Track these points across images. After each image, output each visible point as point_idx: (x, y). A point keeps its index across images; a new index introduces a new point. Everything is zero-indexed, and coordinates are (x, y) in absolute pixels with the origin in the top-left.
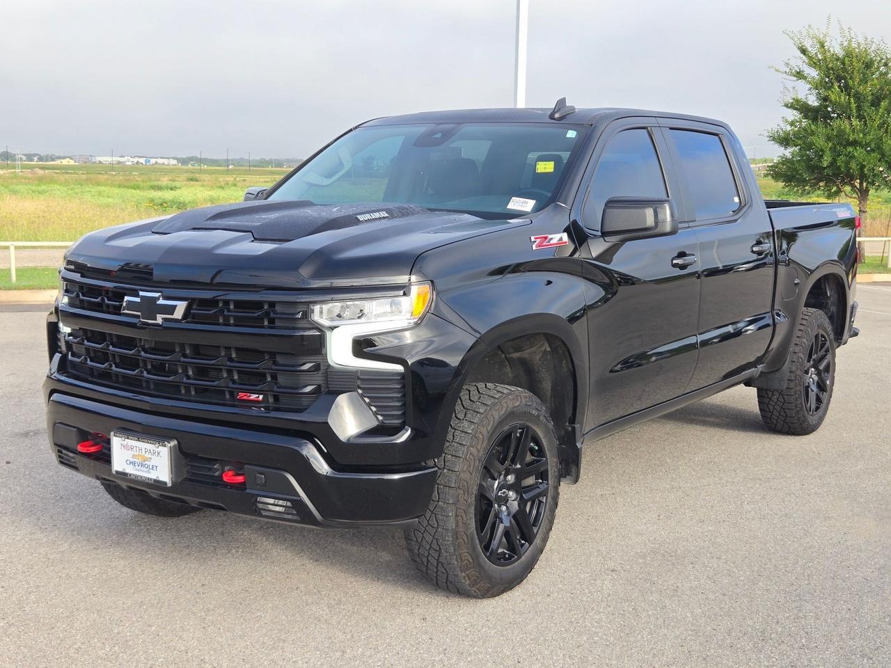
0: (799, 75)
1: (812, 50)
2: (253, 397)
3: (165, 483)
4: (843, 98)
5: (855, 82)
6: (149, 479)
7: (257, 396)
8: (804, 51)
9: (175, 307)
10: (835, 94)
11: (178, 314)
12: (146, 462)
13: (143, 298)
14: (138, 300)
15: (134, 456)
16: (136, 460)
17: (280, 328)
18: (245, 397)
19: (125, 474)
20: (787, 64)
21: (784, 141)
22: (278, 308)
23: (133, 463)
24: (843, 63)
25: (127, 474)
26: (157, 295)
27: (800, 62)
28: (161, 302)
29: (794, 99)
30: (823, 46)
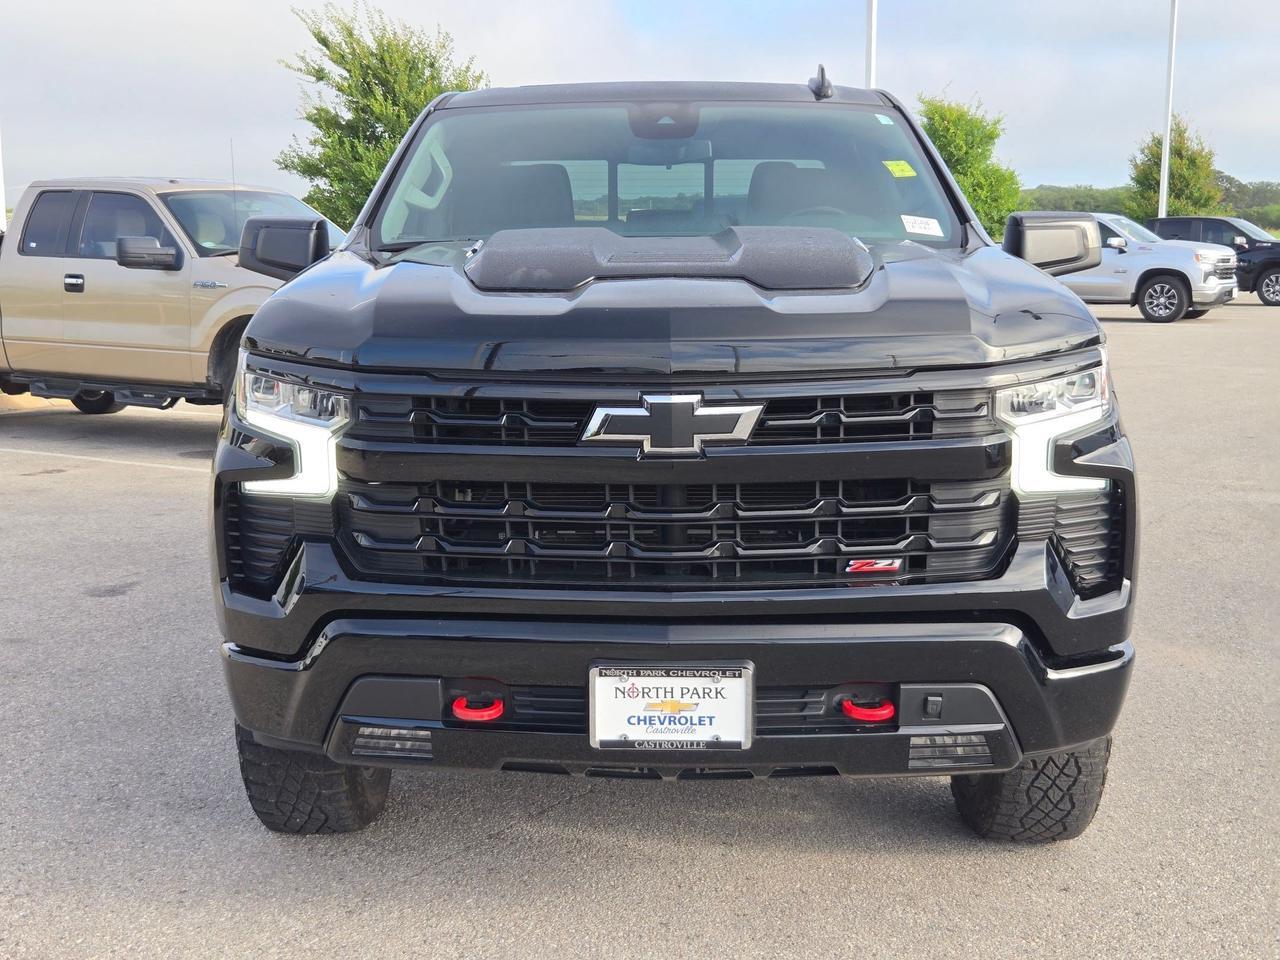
0: (320, 75)
1: (336, 38)
2: (882, 564)
3: (738, 745)
4: (391, 110)
5: (402, 86)
6: (692, 744)
7: (890, 561)
8: (324, 42)
9: (737, 417)
10: (378, 103)
11: (743, 431)
12: (683, 714)
13: (652, 407)
14: (642, 412)
15: (649, 707)
16: (656, 714)
17: (942, 436)
18: (865, 568)
19: (625, 743)
20: (303, 59)
21: (310, 170)
22: (938, 402)
23: (650, 721)
24: (382, 60)
25: (634, 742)
26: (695, 398)
27: (320, 57)
28: (701, 411)
29: (317, 109)
30: (351, 34)
